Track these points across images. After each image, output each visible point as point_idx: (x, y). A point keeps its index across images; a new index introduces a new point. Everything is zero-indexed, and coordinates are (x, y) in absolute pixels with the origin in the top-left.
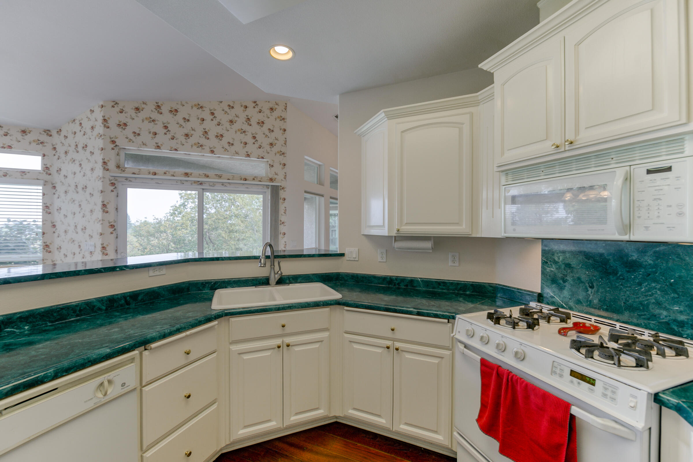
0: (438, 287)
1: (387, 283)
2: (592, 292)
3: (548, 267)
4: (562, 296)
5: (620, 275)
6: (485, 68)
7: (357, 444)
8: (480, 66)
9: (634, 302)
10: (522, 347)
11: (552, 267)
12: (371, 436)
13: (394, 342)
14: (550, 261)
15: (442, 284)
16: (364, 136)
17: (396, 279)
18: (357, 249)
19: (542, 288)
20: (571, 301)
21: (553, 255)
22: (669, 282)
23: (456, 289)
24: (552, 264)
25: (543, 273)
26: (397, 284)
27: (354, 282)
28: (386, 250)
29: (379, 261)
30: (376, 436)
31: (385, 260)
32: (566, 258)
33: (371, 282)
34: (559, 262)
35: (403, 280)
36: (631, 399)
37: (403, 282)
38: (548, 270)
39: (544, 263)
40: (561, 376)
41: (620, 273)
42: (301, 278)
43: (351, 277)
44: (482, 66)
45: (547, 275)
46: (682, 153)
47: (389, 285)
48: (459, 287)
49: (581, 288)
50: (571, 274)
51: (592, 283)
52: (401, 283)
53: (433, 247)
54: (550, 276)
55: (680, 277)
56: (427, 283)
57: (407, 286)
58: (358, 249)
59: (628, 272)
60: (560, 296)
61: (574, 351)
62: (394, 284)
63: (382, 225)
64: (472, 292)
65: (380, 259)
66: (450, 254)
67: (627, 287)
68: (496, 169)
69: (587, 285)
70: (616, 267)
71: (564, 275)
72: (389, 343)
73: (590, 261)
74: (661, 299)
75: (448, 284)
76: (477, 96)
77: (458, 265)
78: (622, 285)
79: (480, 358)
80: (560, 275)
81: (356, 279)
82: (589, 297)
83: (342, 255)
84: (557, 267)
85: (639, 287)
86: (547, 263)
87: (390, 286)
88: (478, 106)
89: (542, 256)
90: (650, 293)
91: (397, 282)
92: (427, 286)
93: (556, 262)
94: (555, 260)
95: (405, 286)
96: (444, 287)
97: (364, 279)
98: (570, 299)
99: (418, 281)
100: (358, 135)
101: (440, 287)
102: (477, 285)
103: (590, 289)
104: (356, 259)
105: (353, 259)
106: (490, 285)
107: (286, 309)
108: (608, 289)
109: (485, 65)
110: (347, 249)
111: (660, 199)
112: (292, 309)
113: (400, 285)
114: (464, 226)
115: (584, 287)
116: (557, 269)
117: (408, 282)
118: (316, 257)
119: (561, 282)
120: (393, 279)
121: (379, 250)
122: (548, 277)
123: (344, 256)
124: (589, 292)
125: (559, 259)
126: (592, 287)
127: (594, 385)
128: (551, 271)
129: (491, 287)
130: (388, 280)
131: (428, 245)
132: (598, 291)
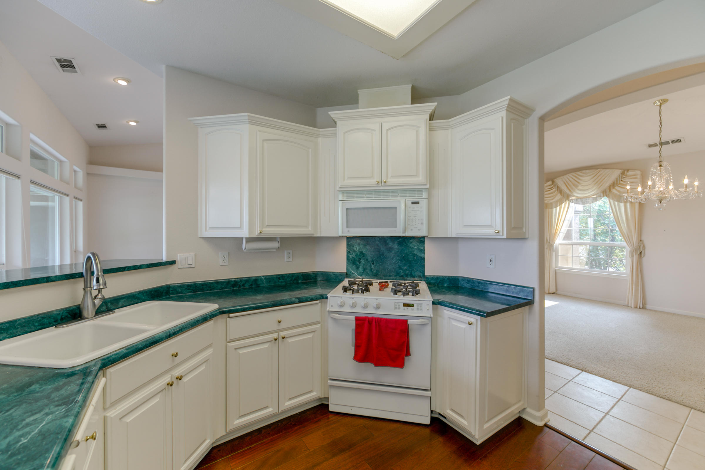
0: (278, 281)
1: (231, 286)
2: (373, 267)
3: (350, 255)
4: (358, 272)
5: (385, 255)
6: (332, 116)
7: (251, 447)
8: (329, 113)
9: (391, 268)
10: (378, 301)
11: (353, 255)
12: (256, 434)
13: (279, 333)
14: (352, 251)
15: (281, 278)
16: (202, 127)
17: (241, 281)
18: (193, 254)
19: (347, 269)
20: (363, 274)
21: (353, 247)
22: (403, 256)
23: (291, 280)
24: (353, 253)
25: (347, 259)
26: (242, 285)
27: (191, 292)
28: (229, 253)
29: (220, 265)
30: (259, 430)
31: (227, 263)
32: (361, 248)
33: (214, 289)
34: (356, 251)
35: (247, 280)
36: (427, 306)
37: (248, 282)
38: (350, 257)
39: (348, 252)
40: (399, 308)
41: (385, 254)
42: (123, 301)
43: (186, 287)
44: (331, 114)
45: (350, 260)
46: (422, 196)
47: (233, 288)
48: (294, 278)
49: (368, 265)
50: (363, 258)
51: (373, 262)
52: (245, 284)
53: (280, 246)
54: (352, 261)
55: (406, 253)
56: (270, 279)
57: (252, 285)
58: (195, 254)
59: (388, 253)
60: (357, 272)
61: (395, 295)
62: (238, 286)
63: (240, 227)
64: (303, 280)
65: (221, 263)
66: (286, 252)
67: (388, 261)
68: (338, 189)
69: (371, 263)
70: (384, 251)
71: (359, 258)
72: (275, 335)
73: (372, 249)
74: (400, 265)
75: (286, 277)
76: (320, 131)
77: (291, 261)
78: (386, 260)
79: (354, 317)
80: (357, 259)
81: (194, 289)
82: (372, 270)
83: (173, 263)
84: (356, 254)
85: (393, 260)
86: (350, 252)
87: (235, 288)
88: (318, 138)
89: (347, 248)
90: (396, 262)
91: (242, 283)
92: (270, 282)
93: (355, 251)
94: (354, 250)
95: (249, 286)
96: (283, 281)
97: (204, 287)
98: (363, 273)
99: (261, 279)
100: (194, 124)
101: (280, 281)
102: (305, 274)
103: (372, 265)
104: (191, 266)
105: (189, 266)
106: (313, 273)
107: (177, 334)
108: (380, 263)
109: (334, 114)
110: (178, 255)
111: (416, 217)
112: (183, 331)
113: (245, 285)
114: (310, 229)
115: (369, 264)
116: (355, 255)
117: (252, 282)
118: (143, 268)
119: (358, 263)
120: (238, 281)
121: (220, 253)
122: (351, 261)
123: (175, 264)
124: (372, 267)
125: (357, 249)
126: (373, 264)
127: (413, 306)
128: (353, 257)
129: (314, 274)
130: (232, 283)
131: (276, 245)
132: (376, 265)
